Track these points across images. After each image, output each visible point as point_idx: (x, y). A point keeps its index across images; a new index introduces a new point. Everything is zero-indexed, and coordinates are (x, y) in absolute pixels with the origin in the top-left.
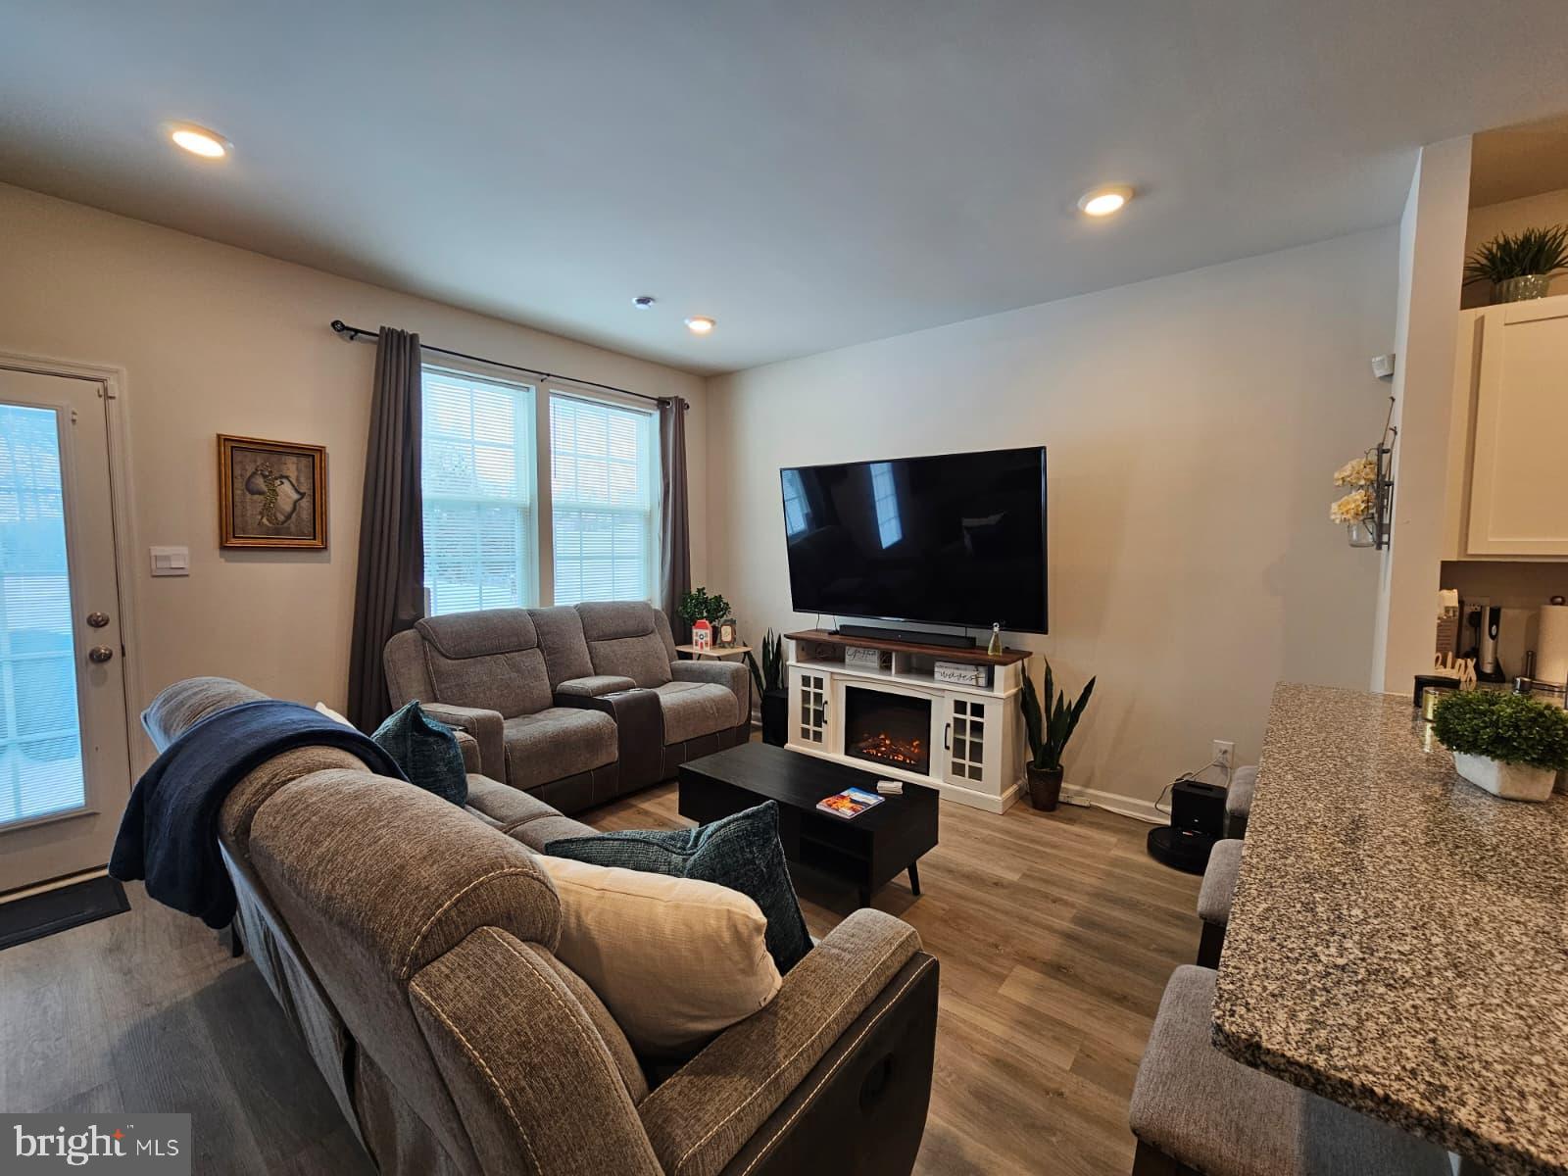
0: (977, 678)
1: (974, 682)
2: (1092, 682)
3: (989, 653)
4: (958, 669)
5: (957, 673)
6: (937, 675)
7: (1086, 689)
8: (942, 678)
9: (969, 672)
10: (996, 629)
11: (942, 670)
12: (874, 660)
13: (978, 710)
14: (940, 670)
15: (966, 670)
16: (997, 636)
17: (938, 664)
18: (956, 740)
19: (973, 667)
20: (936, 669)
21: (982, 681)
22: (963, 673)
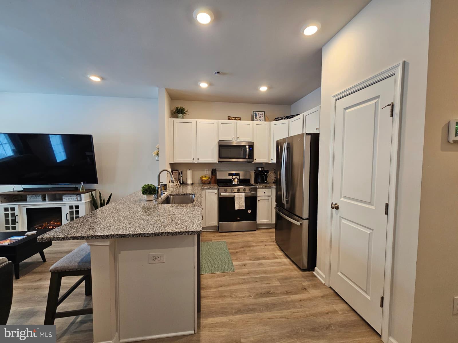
0: (77, 198)
1: (76, 200)
2: (111, 195)
3: (80, 191)
4: (71, 197)
5: (70, 198)
6: (63, 200)
7: (109, 197)
8: (65, 200)
9: (75, 197)
10: (82, 184)
11: (65, 198)
12: (40, 198)
13: (77, 207)
14: (64, 198)
15: (73, 197)
16: (83, 186)
17: (63, 196)
18: (70, 217)
19: (76, 196)
20: (63, 198)
21: (79, 199)
22: (73, 198)
